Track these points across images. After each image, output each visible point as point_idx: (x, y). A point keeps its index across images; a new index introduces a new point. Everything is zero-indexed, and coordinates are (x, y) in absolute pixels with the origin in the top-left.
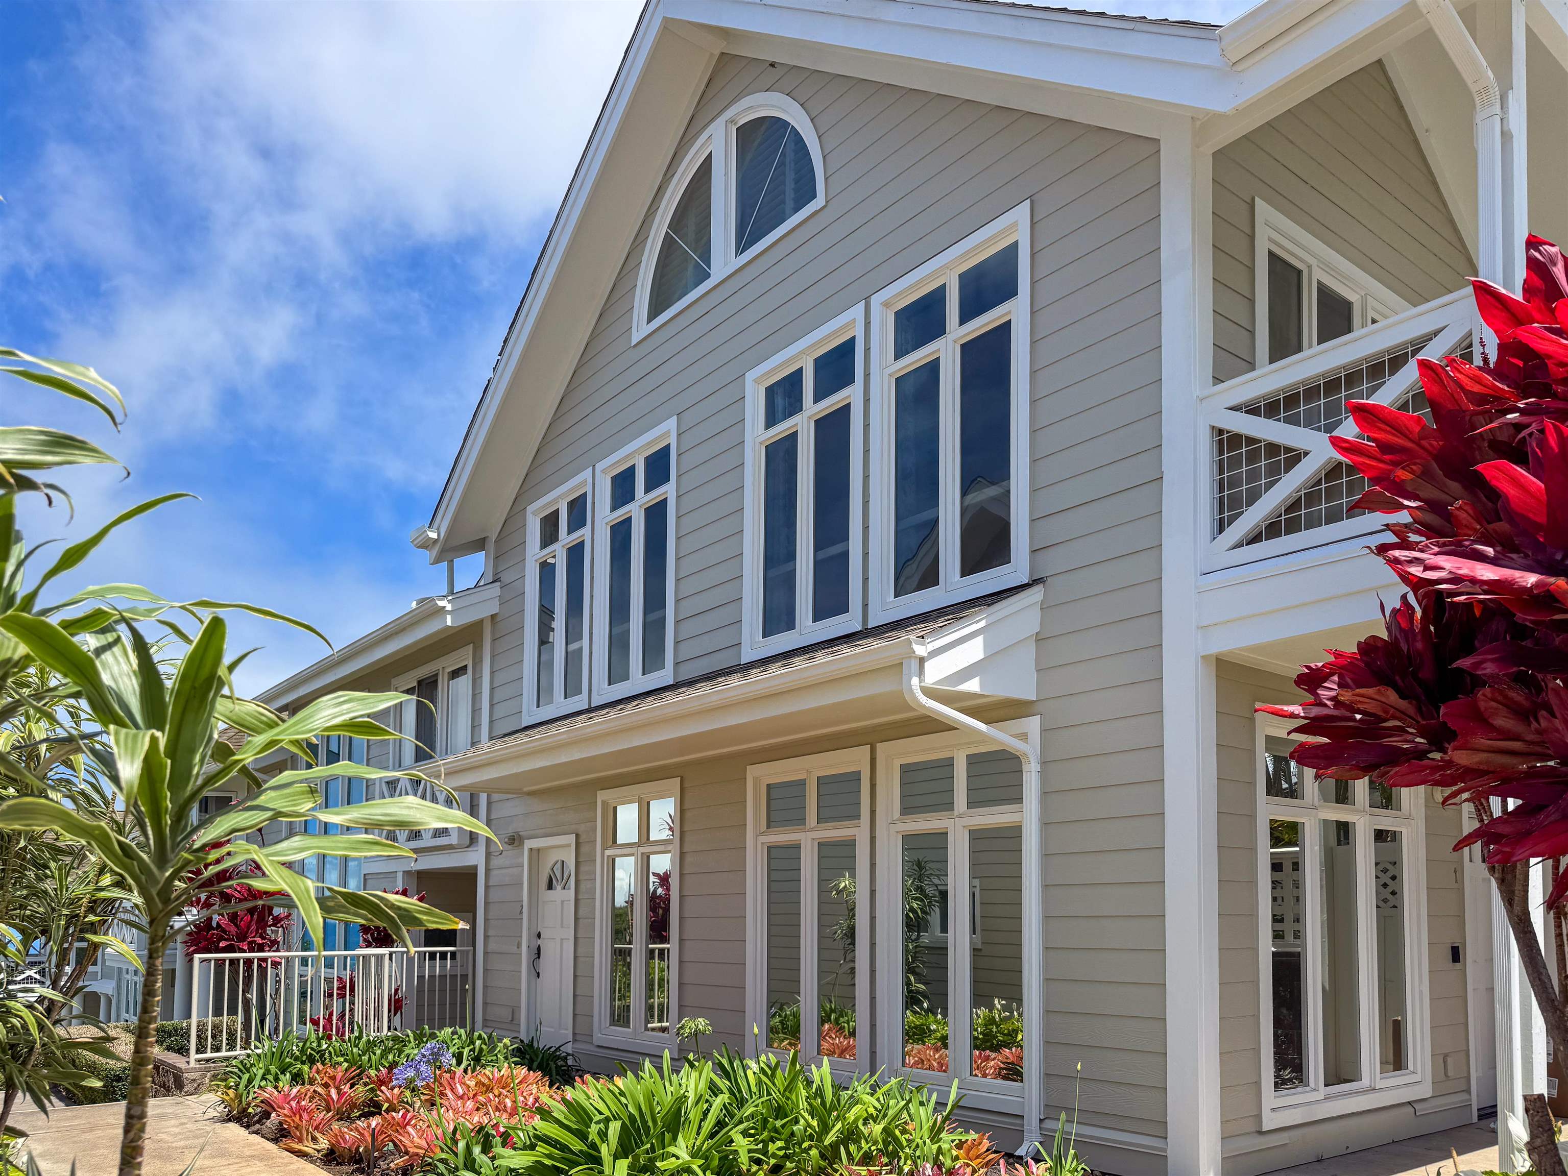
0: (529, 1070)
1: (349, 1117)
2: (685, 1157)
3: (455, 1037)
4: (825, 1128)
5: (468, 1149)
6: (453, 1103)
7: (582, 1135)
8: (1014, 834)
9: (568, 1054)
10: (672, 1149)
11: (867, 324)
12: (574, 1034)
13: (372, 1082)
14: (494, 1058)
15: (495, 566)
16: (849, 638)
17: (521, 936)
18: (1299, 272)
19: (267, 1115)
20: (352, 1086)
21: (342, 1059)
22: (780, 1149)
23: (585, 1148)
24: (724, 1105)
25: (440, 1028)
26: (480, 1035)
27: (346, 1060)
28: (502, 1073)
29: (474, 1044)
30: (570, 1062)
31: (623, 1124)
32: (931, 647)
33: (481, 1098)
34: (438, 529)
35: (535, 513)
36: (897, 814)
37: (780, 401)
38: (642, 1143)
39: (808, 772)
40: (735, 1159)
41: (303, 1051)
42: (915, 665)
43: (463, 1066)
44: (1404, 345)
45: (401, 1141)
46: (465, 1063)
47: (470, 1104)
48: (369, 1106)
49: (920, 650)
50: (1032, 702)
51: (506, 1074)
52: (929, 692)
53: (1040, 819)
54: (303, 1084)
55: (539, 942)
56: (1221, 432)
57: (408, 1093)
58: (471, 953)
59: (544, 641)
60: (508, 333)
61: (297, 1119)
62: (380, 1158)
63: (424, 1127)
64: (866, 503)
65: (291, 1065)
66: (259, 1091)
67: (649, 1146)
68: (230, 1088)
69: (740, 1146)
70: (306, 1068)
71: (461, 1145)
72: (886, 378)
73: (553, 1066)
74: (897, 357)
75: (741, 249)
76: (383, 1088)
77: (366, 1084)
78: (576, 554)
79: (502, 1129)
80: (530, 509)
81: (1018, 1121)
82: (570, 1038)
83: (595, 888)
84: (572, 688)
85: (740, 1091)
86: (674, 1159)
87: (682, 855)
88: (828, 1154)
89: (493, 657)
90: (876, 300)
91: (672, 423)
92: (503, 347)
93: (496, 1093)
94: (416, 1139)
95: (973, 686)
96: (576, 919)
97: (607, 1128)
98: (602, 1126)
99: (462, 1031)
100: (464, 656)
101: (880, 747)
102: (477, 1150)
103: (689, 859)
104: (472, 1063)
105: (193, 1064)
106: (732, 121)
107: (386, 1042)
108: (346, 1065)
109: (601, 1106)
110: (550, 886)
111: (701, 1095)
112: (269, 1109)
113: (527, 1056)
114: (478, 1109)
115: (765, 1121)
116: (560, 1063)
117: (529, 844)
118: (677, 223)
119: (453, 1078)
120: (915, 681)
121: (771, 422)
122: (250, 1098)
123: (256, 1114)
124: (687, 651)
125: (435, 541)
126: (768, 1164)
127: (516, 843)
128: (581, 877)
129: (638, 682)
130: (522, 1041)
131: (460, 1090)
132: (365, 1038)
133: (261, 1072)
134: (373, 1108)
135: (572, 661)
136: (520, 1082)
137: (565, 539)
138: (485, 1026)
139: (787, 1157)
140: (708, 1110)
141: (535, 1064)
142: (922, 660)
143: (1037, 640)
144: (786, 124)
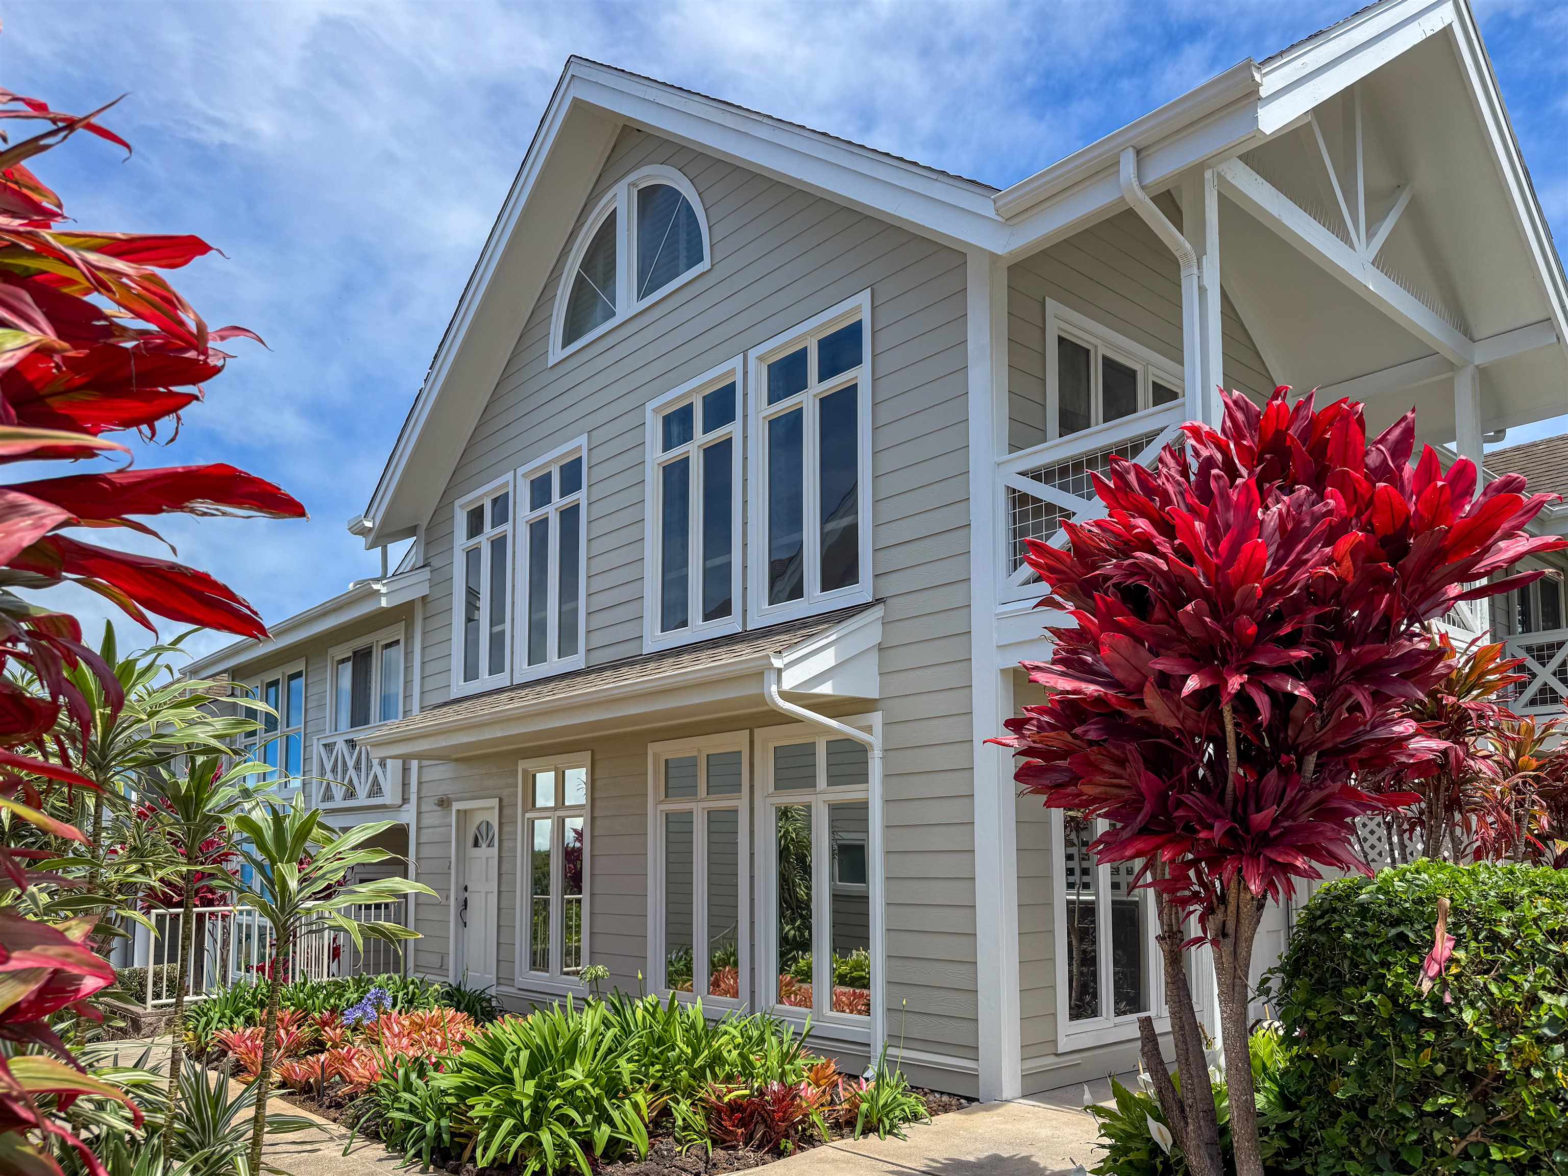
0: (457, 1011)
1: (296, 1055)
2: (580, 1077)
3: (390, 982)
4: (696, 1054)
5: (407, 1075)
6: (390, 1040)
7: (499, 1061)
8: (863, 806)
9: (492, 997)
10: (569, 1071)
11: (745, 373)
12: (498, 978)
13: (317, 1024)
14: (426, 1001)
15: (426, 552)
16: (730, 640)
17: (449, 890)
18: (1087, 352)
19: (224, 1053)
20: (299, 1027)
21: (289, 1003)
22: (658, 1071)
23: (501, 1072)
24: (615, 1036)
25: (377, 973)
26: (413, 980)
27: (292, 1004)
28: (433, 1013)
29: (407, 988)
30: (494, 1004)
31: (532, 1053)
32: (787, 660)
33: (415, 1036)
34: (373, 518)
35: (462, 507)
36: (771, 789)
37: (675, 429)
38: (547, 1067)
39: (699, 751)
40: (620, 1079)
41: (254, 996)
42: (774, 677)
43: (398, 1008)
44: (1140, 437)
45: (347, 1073)
46: (399, 1005)
47: (405, 1041)
48: (314, 1045)
49: (777, 663)
50: (876, 700)
51: (436, 1015)
52: (785, 695)
53: (882, 797)
54: (255, 1025)
55: (466, 894)
56: (1014, 491)
57: (349, 1033)
58: (403, 905)
59: (470, 619)
60: (438, 351)
61: (252, 1056)
62: (328, 1087)
63: (366, 1061)
64: (745, 524)
65: (244, 1009)
66: (217, 1032)
67: (551, 1068)
68: (189, 1030)
69: (624, 1069)
70: (257, 1011)
71: (401, 1072)
72: (761, 420)
73: (479, 1008)
74: (770, 402)
75: (642, 295)
76: (327, 1028)
77: (310, 1026)
78: (499, 545)
79: (434, 1060)
80: (458, 503)
81: (866, 1049)
82: (494, 982)
83: (516, 847)
84: (496, 667)
85: (628, 1025)
86: (571, 1080)
87: (593, 819)
88: (698, 1075)
89: (424, 633)
90: (753, 354)
91: (583, 440)
92: (433, 362)
93: (428, 1031)
94: (360, 1070)
95: (826, 689)
96: (500, 875)
97: (518, 1056)
98: (514, 1054)
99: (396, 977)
100: (397, 632)
101: (757, 731)
102: (413, 1076)
103: (598, 823)
104: (406, 1005)
105: (149, 1010)
106: (633, 184)
107: (328, 988)
108: (292, 1008)
109: (514, 1038)
110: (476, 844)
111: (596, 1030)
112: (226, 1048)
113: (455, 999)
114: (412, 1045)
115: (647, 1049)
116: (484, 1004)
117: (456, 806)
118: (587, 264)
119: (389, 1019)
120: (774, 688)
121: (667, 446)
122: (209, 1038)
123: (214, 1053)
124: (598, 639)
125: (370, 529)
126: (648, 1083)
127: (445, 804)
128: (504, 837)
129: (554, 664)
130: (450, 985)
131: (396, 1029)
132: (309, 984)
133: (218, 1015)
134: (318, 1046)
135: (497, 641)
136: (449, 1022)
137: (489, 532)
138: (416, 971)
139: (663, 1077)
140: (602, 1041)
141: (462, 1007)
142: (780, 671)
143: (880, 650)
144: (679, 194)
